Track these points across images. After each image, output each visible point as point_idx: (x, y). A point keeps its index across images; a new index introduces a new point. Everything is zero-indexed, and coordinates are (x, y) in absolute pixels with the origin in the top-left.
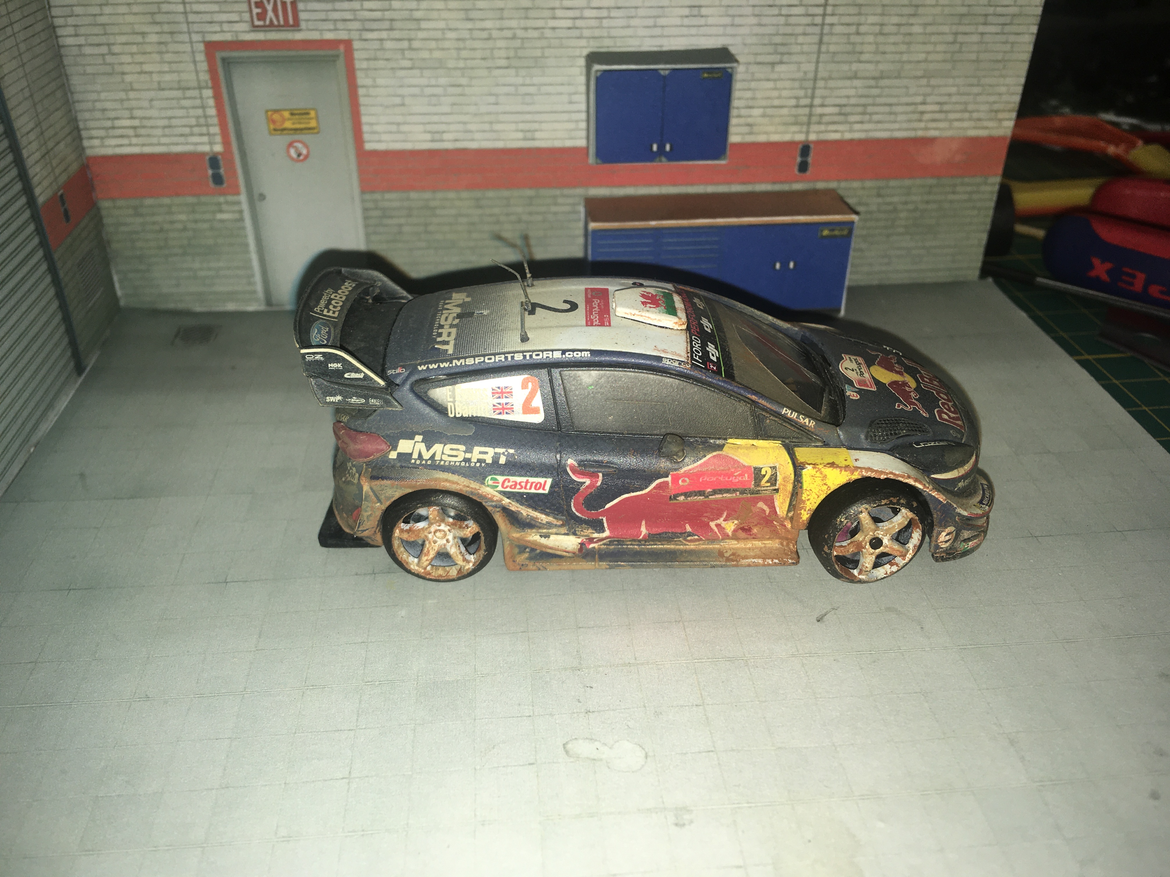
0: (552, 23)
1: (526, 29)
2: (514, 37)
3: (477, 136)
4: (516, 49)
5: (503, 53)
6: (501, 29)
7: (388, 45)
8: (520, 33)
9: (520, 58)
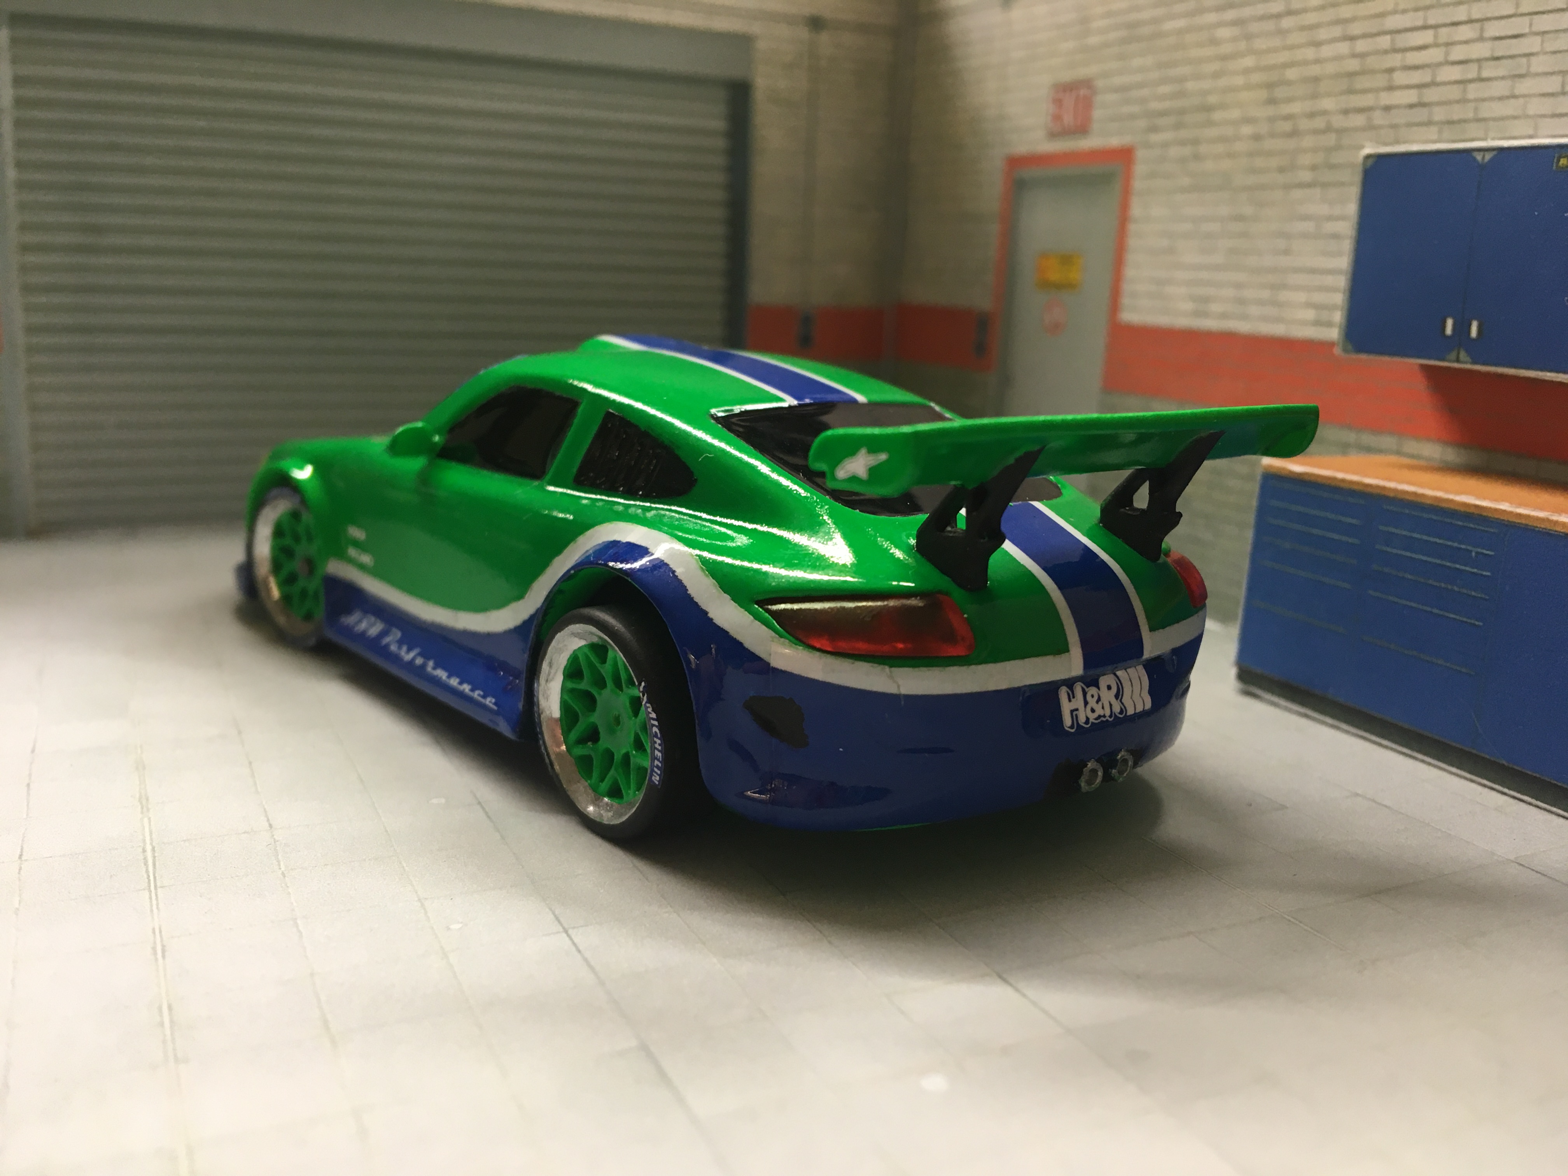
0: (1386, 99)
1: (1346, 112)
2: (1328, 129)
3: (1254, 310)
4: (1329, 150)
5: (1306, 159)
6: (1312, 115)
7: (1174, 152)
8: (1338, 121)
9: (1332, 167)
